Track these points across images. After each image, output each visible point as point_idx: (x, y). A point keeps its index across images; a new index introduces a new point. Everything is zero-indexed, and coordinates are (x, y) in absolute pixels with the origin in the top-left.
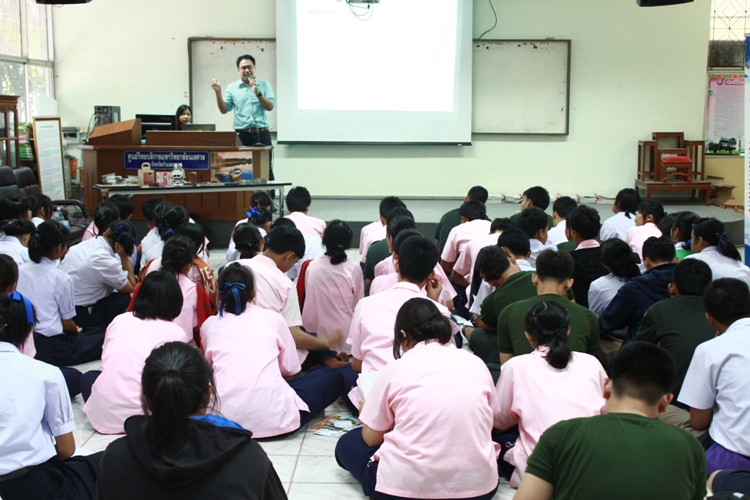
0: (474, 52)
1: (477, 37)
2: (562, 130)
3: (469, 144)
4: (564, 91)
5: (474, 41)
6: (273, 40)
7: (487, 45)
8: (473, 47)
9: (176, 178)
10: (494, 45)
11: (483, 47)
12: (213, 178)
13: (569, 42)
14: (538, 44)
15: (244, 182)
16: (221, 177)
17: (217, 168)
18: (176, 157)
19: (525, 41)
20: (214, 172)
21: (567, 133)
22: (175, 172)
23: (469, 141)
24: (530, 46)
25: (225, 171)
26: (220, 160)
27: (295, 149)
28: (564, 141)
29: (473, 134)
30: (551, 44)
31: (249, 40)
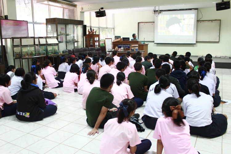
0: (197, 23)
1: (198, 20)
2: (218, 41)
3: (195, 44)
4: (219, 32)
5: (197, 21)
6: (154, 22)
7: (200, 22)
8: (197, 22)
9: (122, 49)
10: (202, 22)
11: (199, 22)
12: (130, 50)
13: (220, 20)
14: (213, 21)
15: (135, 51)
16: (132, 50)
17: (131, 48)
18: (127, 46)
19: (210, 20)
20: (130, 49)
21: (219, 42)
22: (121, 48)
23: (195, 43)
24: (211, 22)
25: (133, 48)
26: (132, 46)
27: (158, 44)
28: (219, 43)
29: (196, 42)
30: (216, 21)
31: (150, 22)
